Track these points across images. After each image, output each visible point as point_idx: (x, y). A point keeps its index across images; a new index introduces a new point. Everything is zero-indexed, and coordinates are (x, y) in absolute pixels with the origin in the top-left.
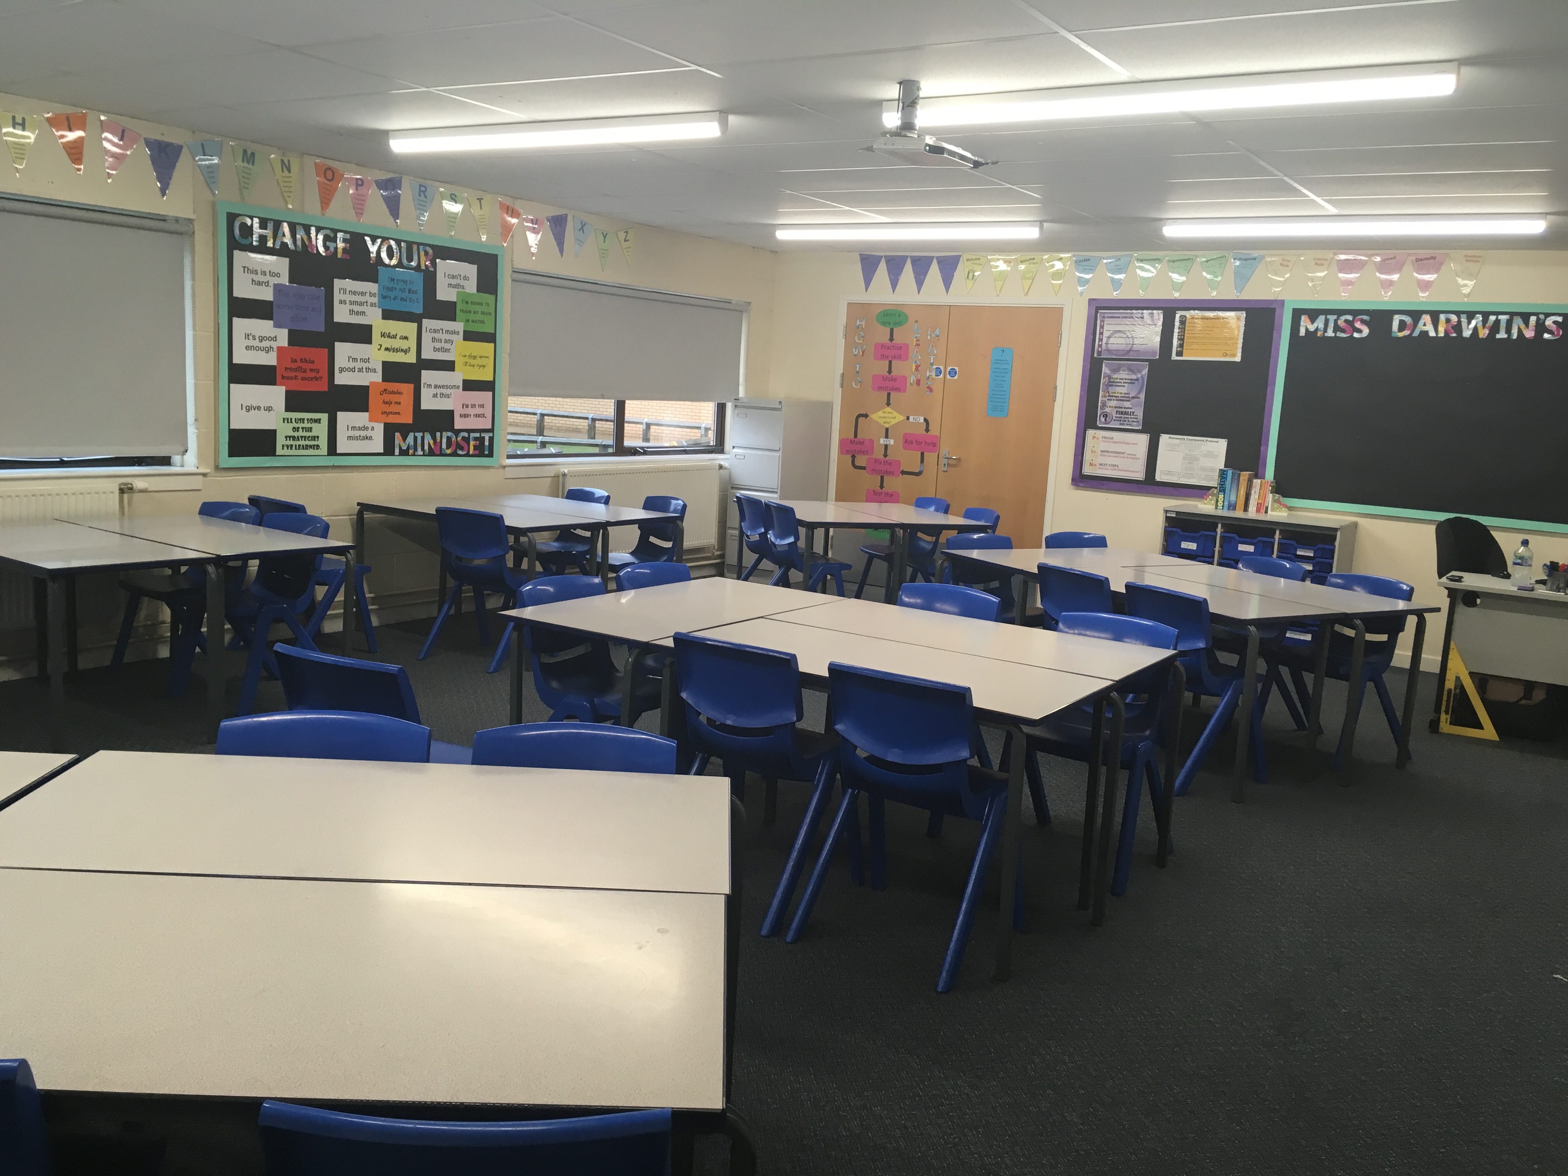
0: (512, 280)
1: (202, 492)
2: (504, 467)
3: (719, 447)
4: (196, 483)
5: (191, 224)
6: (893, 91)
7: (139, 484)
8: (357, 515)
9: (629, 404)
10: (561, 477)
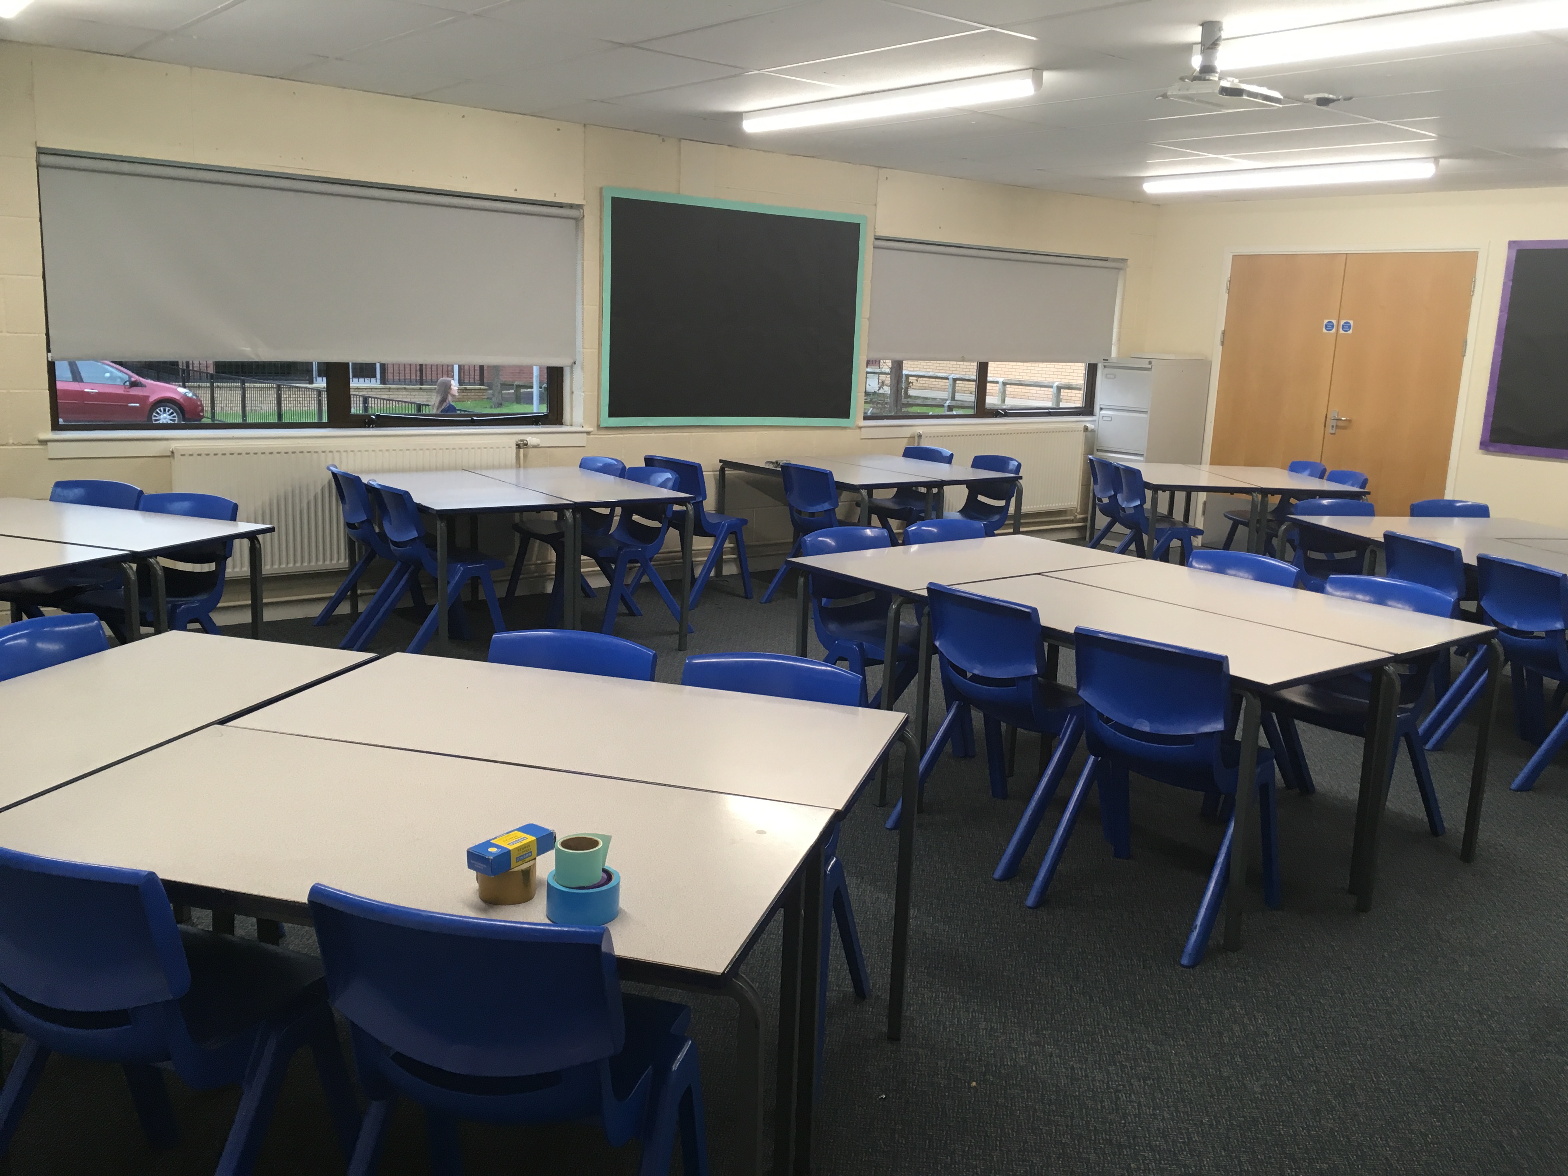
0: (874, 247)
1: (586, 448)
2: (861, 428)
3: (1088, 409)
4: (581, 440)
5: (582, 209)
6: (1195, 34)
7: (532, 440)
8: (720, 471)
9: (992, 367)
10: (916, 438)
